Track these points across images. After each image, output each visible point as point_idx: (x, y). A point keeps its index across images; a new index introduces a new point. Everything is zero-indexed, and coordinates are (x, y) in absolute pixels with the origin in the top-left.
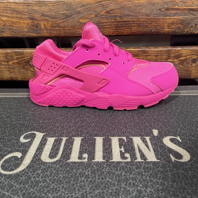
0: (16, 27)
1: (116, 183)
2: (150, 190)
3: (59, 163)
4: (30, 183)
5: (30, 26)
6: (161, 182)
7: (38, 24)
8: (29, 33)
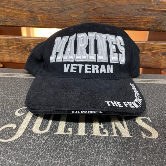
0: (17, 18)
1: (95, 153)
2: (124, 160)
3: (48, 135)
4: (23, 150)
5: (29, 18)
6: (133, 155)
7: (36, 16)
8: (28, 24)
